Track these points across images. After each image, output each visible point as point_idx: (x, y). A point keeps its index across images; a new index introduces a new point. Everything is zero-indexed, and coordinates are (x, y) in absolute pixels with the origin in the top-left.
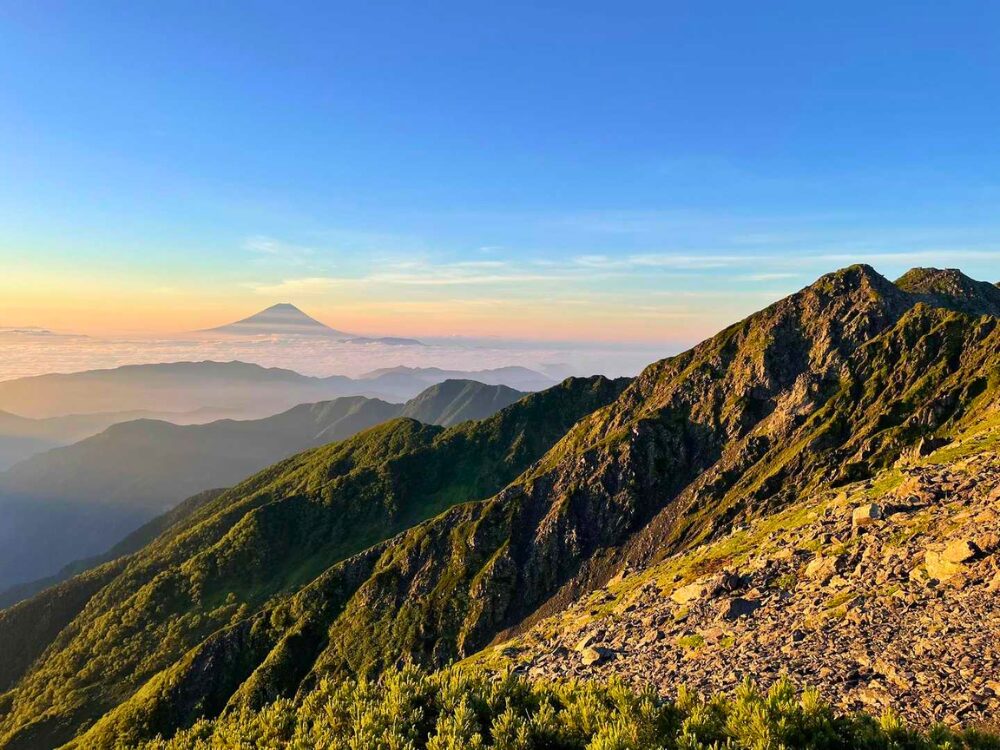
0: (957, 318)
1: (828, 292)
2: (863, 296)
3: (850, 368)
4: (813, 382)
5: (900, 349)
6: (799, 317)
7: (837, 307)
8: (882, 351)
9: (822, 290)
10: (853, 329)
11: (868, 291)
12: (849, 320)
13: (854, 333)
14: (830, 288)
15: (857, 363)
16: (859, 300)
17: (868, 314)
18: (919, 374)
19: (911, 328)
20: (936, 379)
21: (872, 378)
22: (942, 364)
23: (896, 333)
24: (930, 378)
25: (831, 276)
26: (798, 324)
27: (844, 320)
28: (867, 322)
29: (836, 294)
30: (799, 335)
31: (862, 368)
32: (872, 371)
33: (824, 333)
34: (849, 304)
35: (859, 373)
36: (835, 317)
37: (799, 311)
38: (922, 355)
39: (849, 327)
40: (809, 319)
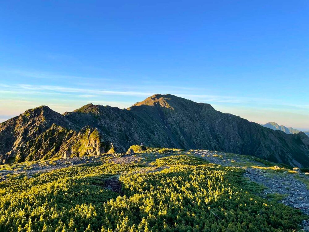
0: (63, 131)
1: (27, 117)
2: (40, 119)
3: (21, 152)
4: (4, 159)
5: (42, 143)
6: (14, 127)
7: (29, 123)
8: (35, 144)
9: (25, 116)
10: (32, 133)
11: (42, 117)
12: (32, 129)
13: (32, 134)
14: (28, 115)
15: (25, 149)
16: (38, 120)
17: (39, 127)
18: (44, 154)
19: (47, 134)
20: (49, 156)
21: (28, 156)
22: (53, 150)
23: (42, 136)
24: (47, 156)
25: (30, 110)
26: (13, 130)
27: (30, 129)
28: (38, 130)
29: (30, 118)
30: (12, 135)
31: (26, 151)
32: (30, 152)
33: (21, 134)
34: (34, 122)
35: (24, 154)
36: (27, 127)
37: (15, 124)
38: (47, 146)
39: (31, 132)
40: (18, 128)
